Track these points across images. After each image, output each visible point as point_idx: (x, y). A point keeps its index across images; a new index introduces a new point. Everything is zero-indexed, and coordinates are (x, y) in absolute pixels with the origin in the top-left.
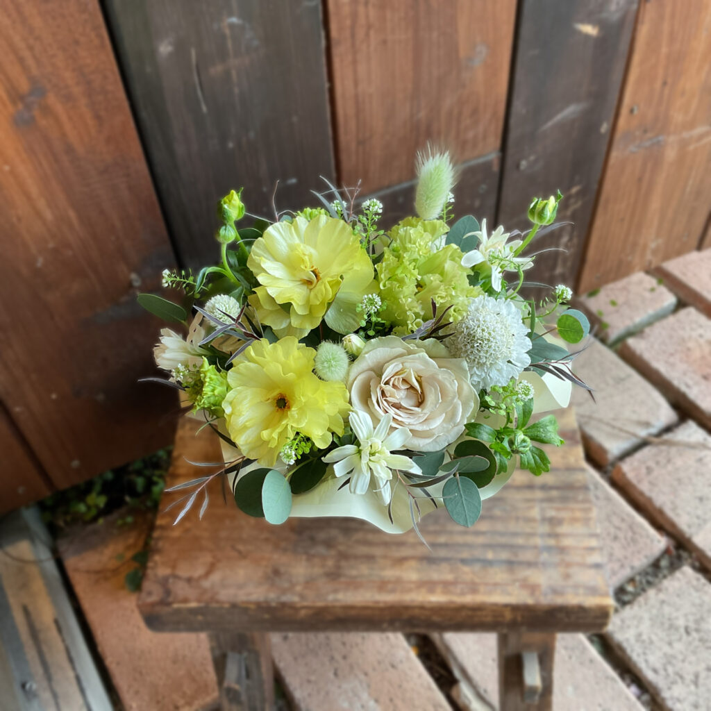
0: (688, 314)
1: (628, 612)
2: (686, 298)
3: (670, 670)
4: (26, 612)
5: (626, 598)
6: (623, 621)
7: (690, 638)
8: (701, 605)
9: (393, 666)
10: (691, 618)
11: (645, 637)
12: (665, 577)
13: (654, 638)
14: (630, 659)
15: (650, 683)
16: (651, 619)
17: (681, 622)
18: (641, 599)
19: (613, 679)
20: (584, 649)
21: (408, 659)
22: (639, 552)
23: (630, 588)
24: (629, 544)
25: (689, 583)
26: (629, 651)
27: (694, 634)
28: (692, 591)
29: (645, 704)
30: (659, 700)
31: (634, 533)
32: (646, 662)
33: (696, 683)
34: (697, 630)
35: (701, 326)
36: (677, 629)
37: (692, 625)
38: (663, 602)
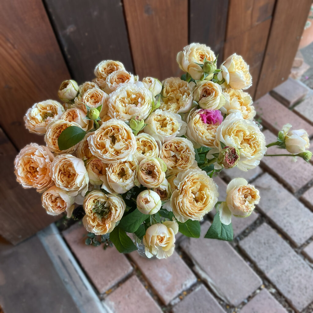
0: (267, 132)
1: (246, 239)
2: (266, 126)
3: (259, 256)
4: (60, 258)
5: (246, 234)
6: (245, 242)
8: (269, 235)
11: (251, 247)
12: (258, 226)
13: (254, 247)
14: (247, 254)
15: (253, 261)
16: (253, 241)
17: (263, 241)
18: (250, 235)
19: (241, 261)
20: (233, 252)
21: (179, 260)
22: (249, 220)
23: (247, 231)
25: (265, 228)
26: (246, 251)
27: (267, 245)
28: (266, 231)
29: (252, 267)
30: (256, 266)
32: (252, 255)
33: (267, 260)
34: (268, 243)
35: (271, 137)
36: (261, 243)
37: (266, 242)
38: (257, 235)
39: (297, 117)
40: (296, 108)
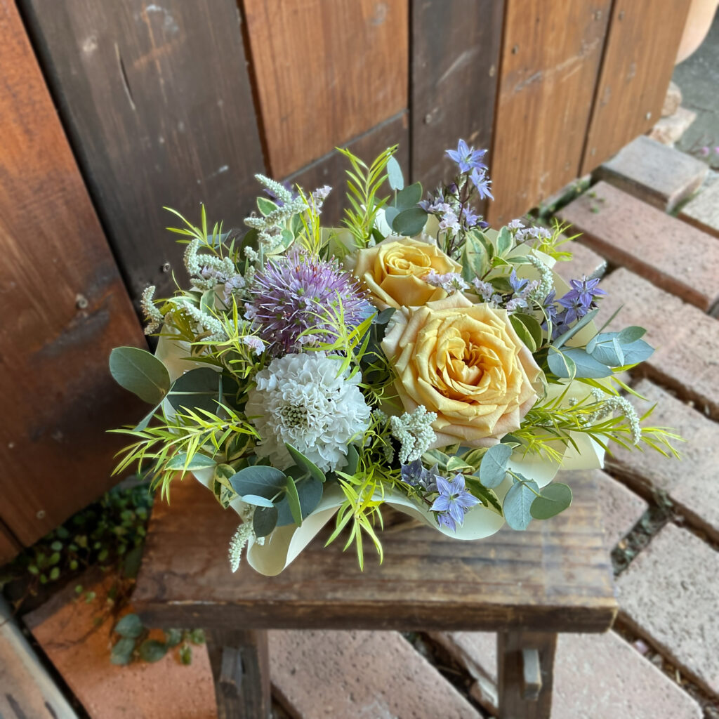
0: (621, 275)
2: (616, 261)
3: (676, 626)
6: (622, 588)
7: (688, 593)
8: (692, 559)
9: (409, 679)
10: (685, 573)
11: (646, 600)
12: (650, 536)
13: (654, 599)
14: (636, 624)
15: (659, 644)
16: (649, 581)
17: (677, 579)
18: (634, 563)
21: (423, 668)
22: (623, 518)
24: (612, 511)
25: (675, 539)
26: (634, 617)
27: (691, 588)
28: (680, 545)
30: (670, 659)
31: (615, 500)
33: (703, 636)
34: (693, 584)
35: (635, 285)
36: (674, 587)
37: (687, 580)
38: (655, 562)
39: (694, 231)
40: (686, 210)
